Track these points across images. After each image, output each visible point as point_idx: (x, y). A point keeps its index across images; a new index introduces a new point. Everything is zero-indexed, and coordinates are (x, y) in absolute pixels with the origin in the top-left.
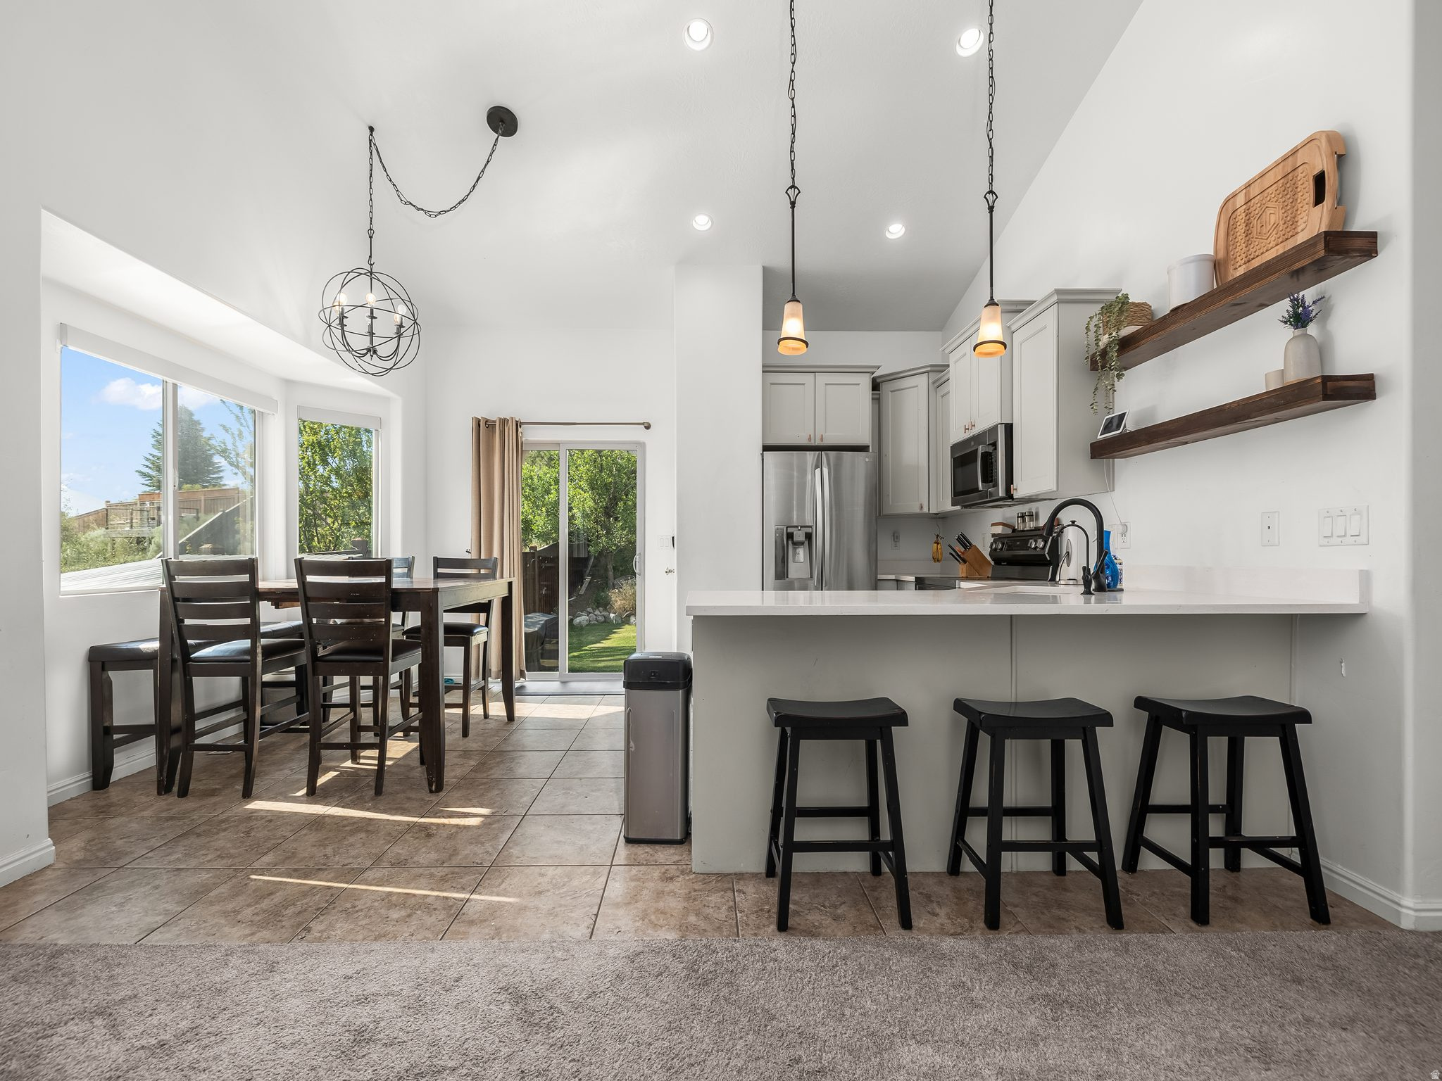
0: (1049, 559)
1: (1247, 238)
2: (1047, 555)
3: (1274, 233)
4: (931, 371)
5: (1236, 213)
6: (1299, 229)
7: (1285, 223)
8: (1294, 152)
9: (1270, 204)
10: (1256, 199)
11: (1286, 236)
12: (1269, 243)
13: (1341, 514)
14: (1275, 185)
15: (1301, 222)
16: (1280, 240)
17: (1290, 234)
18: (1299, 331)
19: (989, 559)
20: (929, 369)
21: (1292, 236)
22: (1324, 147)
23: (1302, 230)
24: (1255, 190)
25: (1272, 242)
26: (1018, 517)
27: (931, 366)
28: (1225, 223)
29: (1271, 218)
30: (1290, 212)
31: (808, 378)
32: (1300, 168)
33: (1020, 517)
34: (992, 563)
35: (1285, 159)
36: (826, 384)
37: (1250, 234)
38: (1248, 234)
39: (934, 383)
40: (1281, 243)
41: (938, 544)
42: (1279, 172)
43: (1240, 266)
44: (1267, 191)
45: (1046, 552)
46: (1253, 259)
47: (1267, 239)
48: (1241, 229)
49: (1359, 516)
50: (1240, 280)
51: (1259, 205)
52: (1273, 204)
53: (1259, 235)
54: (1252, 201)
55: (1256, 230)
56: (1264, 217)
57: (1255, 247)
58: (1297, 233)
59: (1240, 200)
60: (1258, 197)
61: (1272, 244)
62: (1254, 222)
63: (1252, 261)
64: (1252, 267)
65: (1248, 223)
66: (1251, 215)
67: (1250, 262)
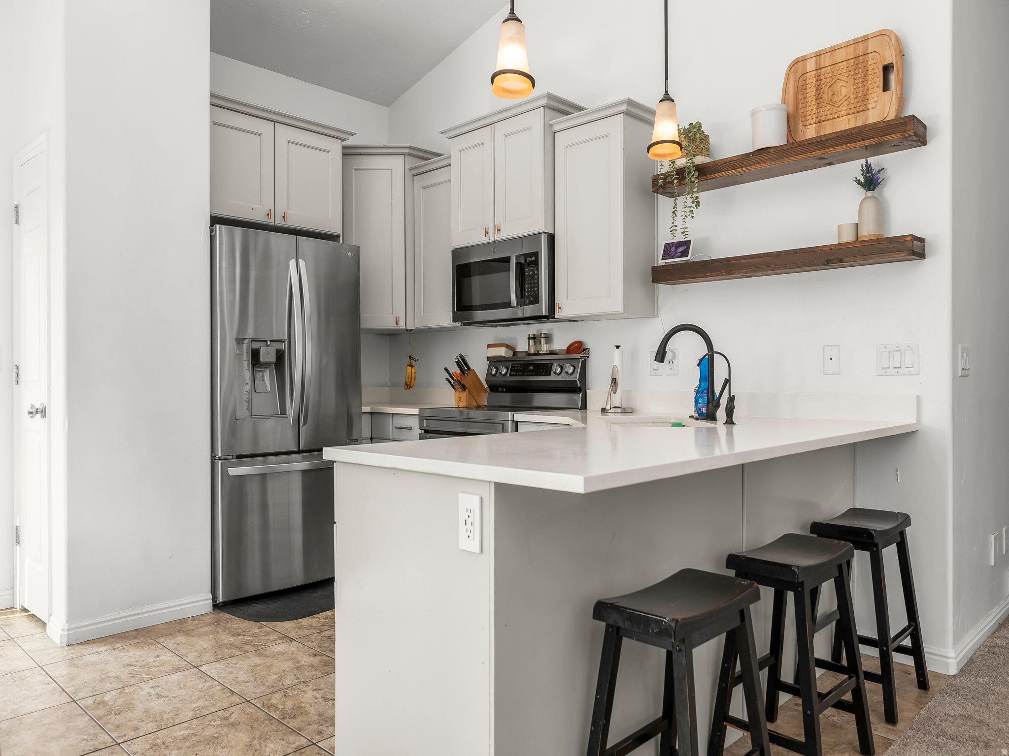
0: (579, 385)
1: (818, 101)
2: (578, 381)
3: (845, 103)
4: (409, 154)
5: (805, 75)
6: (870, 106)
7: (856, 98)
8: (865, 39)
9: (841, 77)
10: (827, 69)
11: (857, 109)
12: (841, 111)
13: (897, 349)
14: (846, 62)
15: (871, 101)
16: (852, 111)
17: (861, 108)
18: (870, 193)
19: (486, 386)
20: (407, 151)
21: (863, 111)
22: (893, 43)
23: (873, 108)
24: (826, 61)
25: (843, 111)
26: (529, 339)
27: (411, 148)
28: (794, 81)
29: (842, 90)
30: (861, 89)
31: (266, 128)
32: (870, 54)
33: (532, 338)
34: (488, 389)
35: (856, 42)
36: (289, 142)
37: (821, 98)
38: (818, 97)
39: (411, 169)
40: (852, 113)
41: (412, 366)
42: (851, 53)
43: (810, 124)
44: (838, 65)
45: (577, 378)
46: (824, 121)
47: (838, 107)
48: (811, 92)
49: (912, 352)
50: (832, 138)
51: (830, 75)
52: (844, 78)
53: (831, 102)
54: (823, 70)
55: (827, 96)
56: (835, 87)
57: (826, 110)
58: (868, 109)
59: (811, 65)
60: (829, 68)
61: (843, 113)
62: (825, 89)
63: (823, 123)
64: (828, 129)
65: (818, 89)
66: (823, 81)
67: (821, 124)
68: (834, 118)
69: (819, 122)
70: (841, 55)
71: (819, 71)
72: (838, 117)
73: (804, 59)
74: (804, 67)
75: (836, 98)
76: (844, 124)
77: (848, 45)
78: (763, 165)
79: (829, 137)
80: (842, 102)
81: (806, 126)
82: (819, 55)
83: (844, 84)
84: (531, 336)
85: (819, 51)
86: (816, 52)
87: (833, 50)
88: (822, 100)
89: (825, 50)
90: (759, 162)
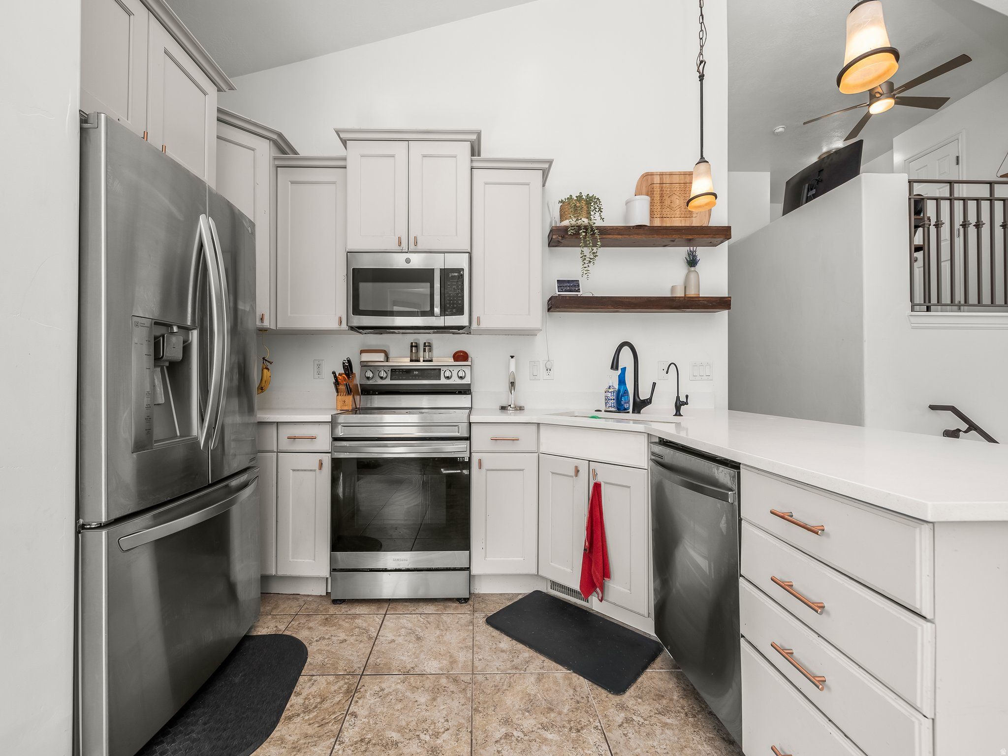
3: (678, 210)
5: (653, 185)
7: (685, 208)
9: (675, 193)
11: (686, 215)
12: (675, 214)
14: (679, 184)
17: (689, 215)
18: (691, 268)
20: (275, 137)
21: (689, 217)
23: (695, 217)
24: (666, 180)
26: (412, 346)
33: (415, 347)
37: (663, 202)
38: (661, 202)
40: (683, 217)
43: (656, 217)
44: (674, 185)
47: (674, 211)
48: (657, 196)
51: (669, 189)
52: (678, 194)
53: (670, 207)
54: (664, 185)
55: (667, 202)
56: (672, 198)
57: (666, 211)
58: (692, 217)
59: (657, 180)
60: (668, 185)
61: (677, 215)
62: (666, 197)
63: (665, 219)
64: (668, 223)
65: (662, 196)
66: (664, 192)
67: (663, 219)
68: (671, 217)
69: (662, 218)
70: (676, 179)
71: (662, 185)
72: (674, 217)
73: (652, 174)
74: (652, 179)
75: (673, 205)
76: (677, 222)
77: (680, 174)
78: (640, 237)
79: (683, 228)
80: (676, 209)
81: (653, 218)
82: (662, 174)
83: (678, 197)
84: (414, 344)
85: (662, 172)
86: (660, 172)
87: (671, 174)
88: (664, 204)
89: (666, 172)
90: (638, 234)
